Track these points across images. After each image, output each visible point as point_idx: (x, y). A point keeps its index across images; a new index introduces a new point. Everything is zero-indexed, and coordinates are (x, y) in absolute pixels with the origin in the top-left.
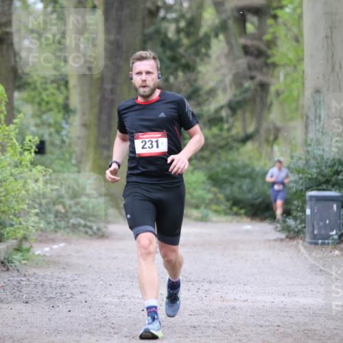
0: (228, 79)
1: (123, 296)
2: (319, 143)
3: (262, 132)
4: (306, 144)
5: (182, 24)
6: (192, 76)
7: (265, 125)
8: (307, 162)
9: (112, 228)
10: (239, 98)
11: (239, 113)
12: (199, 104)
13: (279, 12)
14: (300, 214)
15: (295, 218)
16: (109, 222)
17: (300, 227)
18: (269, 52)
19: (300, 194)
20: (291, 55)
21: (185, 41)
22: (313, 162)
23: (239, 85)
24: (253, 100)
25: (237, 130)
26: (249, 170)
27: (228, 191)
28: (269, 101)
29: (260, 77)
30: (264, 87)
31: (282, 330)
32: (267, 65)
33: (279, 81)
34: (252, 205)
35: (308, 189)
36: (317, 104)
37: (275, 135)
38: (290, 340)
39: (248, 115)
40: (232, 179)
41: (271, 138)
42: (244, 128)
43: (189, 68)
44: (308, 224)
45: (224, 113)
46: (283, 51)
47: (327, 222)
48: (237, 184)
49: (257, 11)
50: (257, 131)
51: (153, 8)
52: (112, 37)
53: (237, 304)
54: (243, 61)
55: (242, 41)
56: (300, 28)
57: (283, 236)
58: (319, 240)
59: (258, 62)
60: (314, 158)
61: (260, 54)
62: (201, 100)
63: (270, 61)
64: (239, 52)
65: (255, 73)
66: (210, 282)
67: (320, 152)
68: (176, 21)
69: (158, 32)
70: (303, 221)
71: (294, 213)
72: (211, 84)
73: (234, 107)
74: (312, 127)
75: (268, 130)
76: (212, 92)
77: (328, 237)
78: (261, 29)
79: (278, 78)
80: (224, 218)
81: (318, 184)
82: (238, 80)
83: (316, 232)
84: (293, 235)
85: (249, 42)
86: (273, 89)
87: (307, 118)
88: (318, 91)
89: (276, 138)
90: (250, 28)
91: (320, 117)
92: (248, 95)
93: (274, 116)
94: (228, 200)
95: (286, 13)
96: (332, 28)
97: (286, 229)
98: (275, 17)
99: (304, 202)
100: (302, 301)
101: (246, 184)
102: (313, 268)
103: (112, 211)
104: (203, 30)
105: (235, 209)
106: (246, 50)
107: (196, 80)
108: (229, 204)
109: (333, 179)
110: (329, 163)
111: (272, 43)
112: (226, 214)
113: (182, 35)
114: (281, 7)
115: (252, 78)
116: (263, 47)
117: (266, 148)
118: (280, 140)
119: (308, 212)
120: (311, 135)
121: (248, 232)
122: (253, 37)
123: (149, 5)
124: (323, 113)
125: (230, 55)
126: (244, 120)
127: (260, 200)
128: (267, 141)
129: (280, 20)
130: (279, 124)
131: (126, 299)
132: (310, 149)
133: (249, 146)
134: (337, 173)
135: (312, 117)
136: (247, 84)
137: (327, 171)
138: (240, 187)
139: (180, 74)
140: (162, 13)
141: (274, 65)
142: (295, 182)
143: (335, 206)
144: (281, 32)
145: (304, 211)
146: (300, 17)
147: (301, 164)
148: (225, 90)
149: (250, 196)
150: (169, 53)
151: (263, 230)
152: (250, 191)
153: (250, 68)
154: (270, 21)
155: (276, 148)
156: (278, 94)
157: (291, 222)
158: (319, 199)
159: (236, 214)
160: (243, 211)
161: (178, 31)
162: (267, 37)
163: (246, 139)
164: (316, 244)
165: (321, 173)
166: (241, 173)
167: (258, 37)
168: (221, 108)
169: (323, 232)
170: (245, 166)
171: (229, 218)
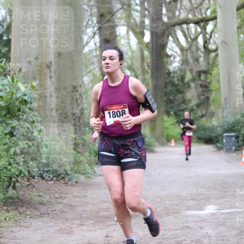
0: (196, 96)
1: (160, 173)
2: (227, 117)
3: (208, 114)
4: (223, 117)
5: (179, 78)
6: (183, 95)
7: (209, 112)
8: (223, 124)
9: (157, 149)
10: (199, 102)
11: (200, 107)
12: (186, 105)
13: (212, 72)
14: (221, 142)
15: (220, 143)
16: (155, 147)
17: (222, 146)
18: (209, 86)
19: (222, 135)
20: (217, 86)
21: (181, 84)
22: (225, 124)
23: (199, 98)
24: (204, 103)
25: (199, 113)
26: (204, 127)
27: (197, 135)
28: (210, 103)
29: (206, 95)
30: (208, 98)
31: (215, 182)
32: (209, 90)
33: (213, 96)
34: (206, 139)
35: (224, 133)
36: (226, 103)
37: (212, 115)
38: (218, 185)
39: (203, 108)
40: (198, 130)
41: (211, 115)
42: (202, 113)
43: (182, 92)
44: (225, 145)
45: (195, 107)
46: (214, 85)
47: (231, 144)
48: (200, 132)
49: (205, 72)
50: (206, 113)
51: (168, 72)
52: (154, 83)
53: (200, 174)
54: (200, 90)
55: (200, 82)
56: (219, 77)
57: (216, 149)
58: (228, 151)
59: (205, 90)
60: (226, 122)
61: (206, 87)
62: (186, 102)
63: (209, 89)
64: (199, 86)
65: (205, 93)
66: (191, 167)
67: (227, 120)
68: (177, 77)
69: (170, 81)
70: (223, 144)
71: (220, 142)
72: (190, 98)
73: (198, 105)
74: (225, 111)
75: (210, 113)
76: (190, 101)
77: (231, 149)
78: (206, 78)
79: (213, 95)
80: (195, 144)
81: (228, 131)
82: (199, 97)
83: (227, 148)
84: (220, 149)
85: (202, 83)
86: (211, 99)
87: (223, 108)
88: (226, 99)
89: (213, 115)
90: (202, 78)
91: (227, 108)
92: (203, 101)
93: (212, 108)
94: (197, 137)
95: (214, 72)
96: (230, 77)
97: (217, 147)
98: (211, 74)
99: (223, 138)
100: (223, 172)
101: (203, 132)
102: (226, 160)
103: (156, 143)
104: (186, 80)
105: (200, 141)
106: (201, 86)
107: (184, 97)
108: (197, 139)
109: (233, 129)
110: (231, 123)
111: (210, 83)
112: (196, 142)
113: (179, 82)
114: (213, 70)
115: (204, 95)
116: (207, 84)
117: (209, 119)
118: (215, 116)
119: (224, 141)
120: (224, 114)
121: (204, 149)
122: (203, 81)
123: (166, 71)
124: (228, 106)
125: (196, 87)
126: (202, 110)
127: (208, 137)
128: (210, 117)
129: (213, 75)
130: (214, 111)
131: (161, 174)
132: (224, 119)
133: (204, 119)
134: (234, 127)
135: (224, 108)
136: (202, 97)
137: (230, 126)
138: (201, 133)
139: (179, 95)
140: (172, 75)
141: (211, 91)
142: (220, 131)
143: (233, 139)
144: (213, 79)
145: (223, 140)
146: (219, 74)
147: (221, 124)
148: (195, 99)
149: (204, 136)
150: (175, 88)
151: (210, 148)
152: (204, 134)
153: (203, 92)
154: (209, 75)
155: (213, 119)
156: (213, 101)
157: (218, 145)
158: (228, 136)
159: (200, 143)
160: (202, 141)
161: (178, 80)
162: (208, 81)
163: (202, 116)
164: (227, 152)
165: (228, 127)
166: (202, 128)
167: (205, 81)
168: (194, 106)
169: (230, 148)
170: (202, 126)
171: (198, 144)
